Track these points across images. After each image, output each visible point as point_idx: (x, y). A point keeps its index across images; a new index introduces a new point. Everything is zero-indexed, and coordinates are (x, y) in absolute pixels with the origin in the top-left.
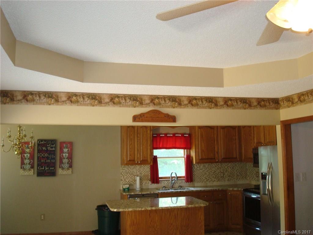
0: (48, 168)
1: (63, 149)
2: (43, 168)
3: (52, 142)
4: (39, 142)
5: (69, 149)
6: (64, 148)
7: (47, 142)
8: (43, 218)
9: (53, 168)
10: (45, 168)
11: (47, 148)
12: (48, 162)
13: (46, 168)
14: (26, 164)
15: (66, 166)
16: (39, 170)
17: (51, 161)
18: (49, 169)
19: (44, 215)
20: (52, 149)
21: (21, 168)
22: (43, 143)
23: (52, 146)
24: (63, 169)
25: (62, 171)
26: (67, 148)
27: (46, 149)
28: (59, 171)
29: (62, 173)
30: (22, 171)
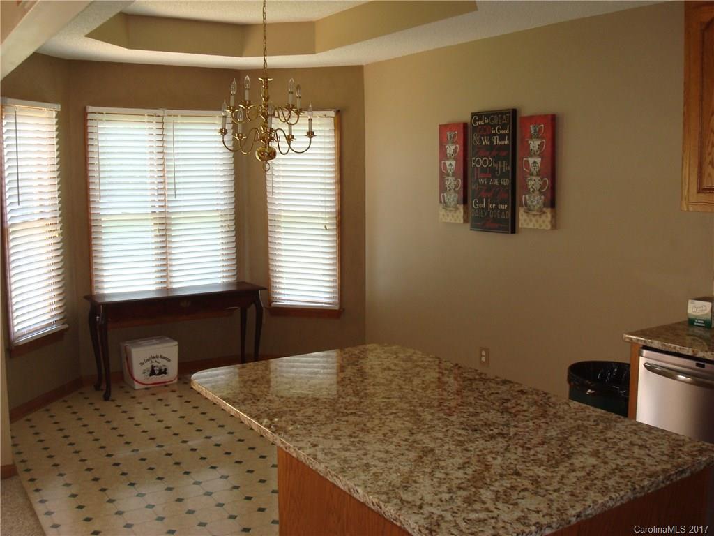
0: (494, 205)
1: (527, 141)
2: (484, 206)
3: (502, 118)
4: (475, 120)
5: (544, 141)
6: (531, 138)
7: (492, 119)
8: (483, 359)
9: (506, 206)
10: (487, 205)
11: (490, 140)
12: (493, 185)
13: (490, 206)
14: (450, 190)
15: (536, 200)
16: (475, 209)
17: (499, 181)
18: (496, 207)
19: (487, 350)
20: (502, 143)
21: (441, 202)
22: (482, 123)
23: (501, 132)
24: (529, 210)
25: (525, 215)
26: (538, 138)
27: (488, 143)
28: (520, 217)
29: (525, 226)
30: (442, 212)
